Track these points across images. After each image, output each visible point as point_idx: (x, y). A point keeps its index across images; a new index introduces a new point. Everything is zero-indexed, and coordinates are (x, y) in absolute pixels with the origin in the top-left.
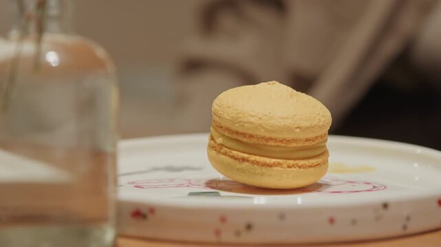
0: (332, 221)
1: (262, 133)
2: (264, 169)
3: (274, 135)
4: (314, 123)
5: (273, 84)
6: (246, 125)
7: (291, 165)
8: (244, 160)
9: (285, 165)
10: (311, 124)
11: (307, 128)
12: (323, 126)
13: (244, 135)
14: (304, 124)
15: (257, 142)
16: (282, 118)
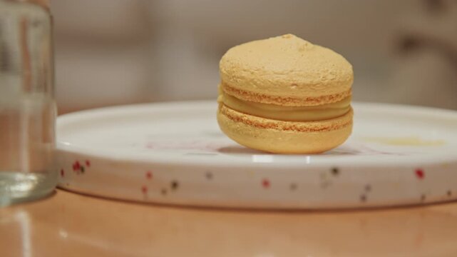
0: (266, 184)
1: (254, 89)
2: (258, 131)
3: (267, 92)
4: (316, 81)
5: (288, 37)
6: (238, 80)
7: (288, 127)
8: (239, 119)
9: (280, 127)
10: (312, 82)
11: (306, 86)
12: (328, 84)
13: (238, 91)
14: (301, 80)
15: (250, 100)
16: (276, 73)
